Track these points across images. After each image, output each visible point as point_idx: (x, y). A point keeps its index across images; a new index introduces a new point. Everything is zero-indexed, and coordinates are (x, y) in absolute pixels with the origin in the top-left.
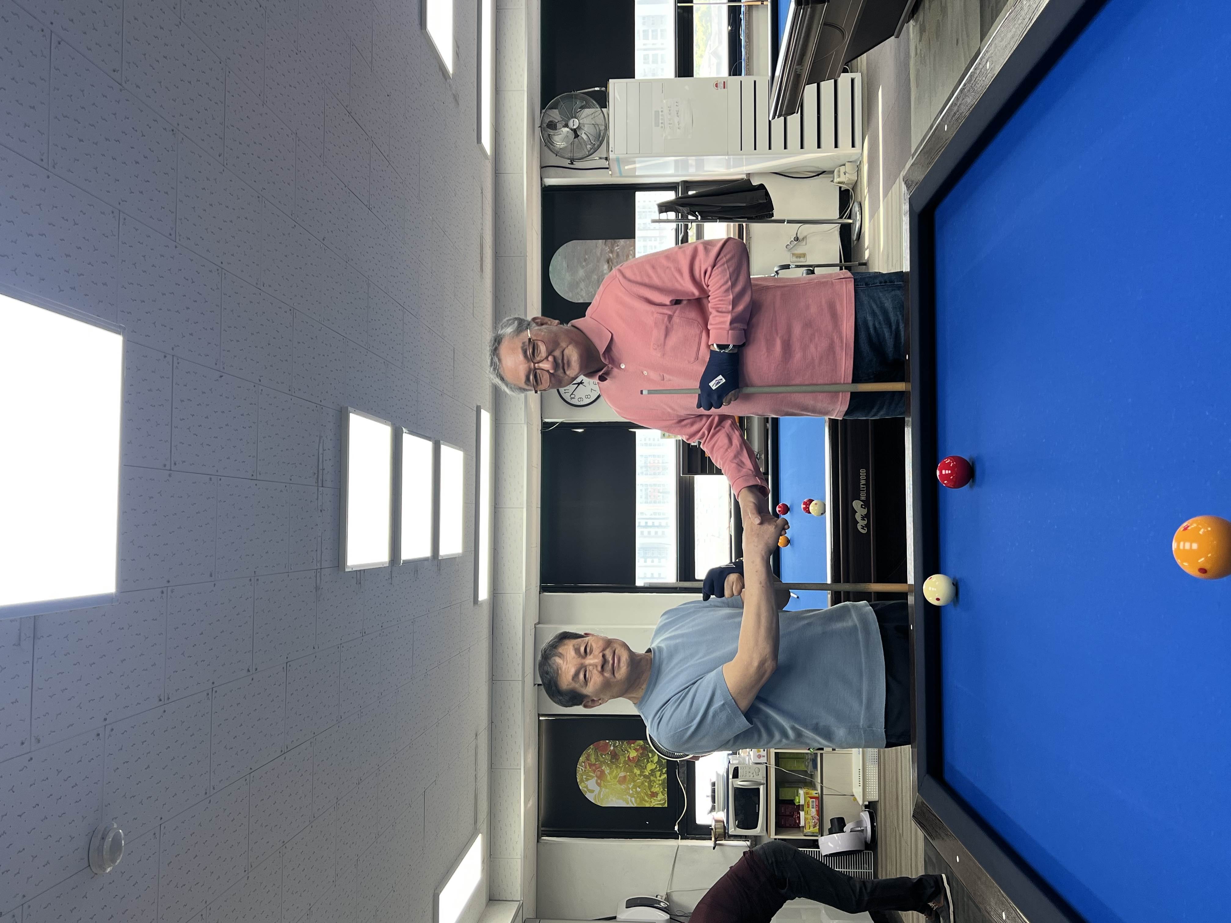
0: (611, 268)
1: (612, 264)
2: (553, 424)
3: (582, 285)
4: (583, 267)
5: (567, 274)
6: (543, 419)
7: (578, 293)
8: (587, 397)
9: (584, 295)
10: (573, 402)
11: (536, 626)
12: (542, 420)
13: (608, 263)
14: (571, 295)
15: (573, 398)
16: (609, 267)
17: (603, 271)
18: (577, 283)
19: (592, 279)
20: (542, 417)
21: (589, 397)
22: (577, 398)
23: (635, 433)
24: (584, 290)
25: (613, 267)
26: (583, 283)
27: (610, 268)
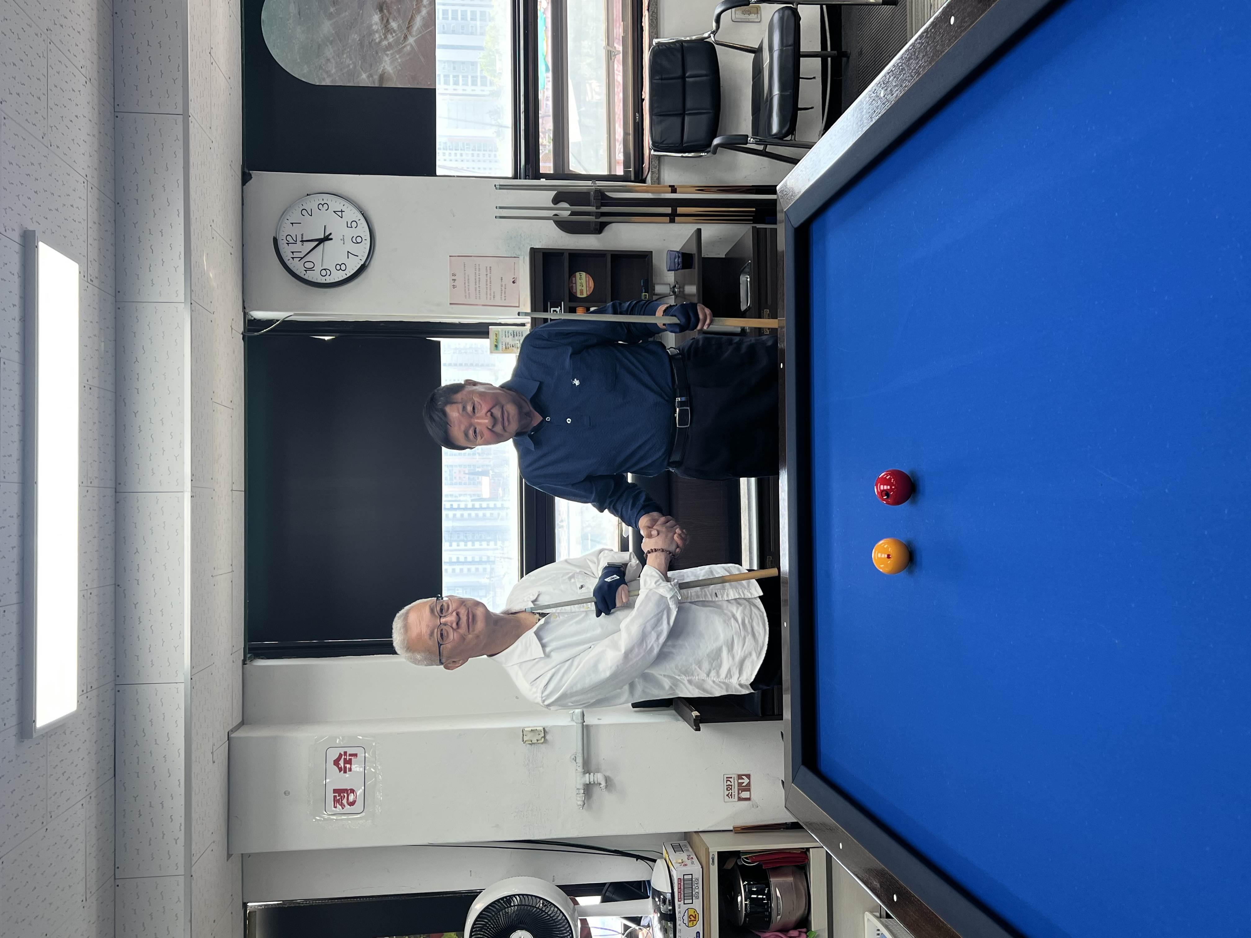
0: (388, 21)
1: (390, 13)
2: (270, 322)
3: (329, 52)
4: (330, 16)
5: (299, 29)
6: (247, 311)
7: (320, 67)
8: (340, 267)
9: (334, 71)
10: (310, 276)
11: (232, 735)
12: (245, 314)
13: (381, 10)
14: (306, 70)
15: (311, 269)
16: (383, 18)
17: (372, 25)
18: (319, 46)
19: (350, 41)
20: (244, 308)
21: (343, 267)
22: (318, 268)
23: (439, 343)
24: (332, 60)
25: (391, 21)
26: (330, 46)
27: (385, 21)
